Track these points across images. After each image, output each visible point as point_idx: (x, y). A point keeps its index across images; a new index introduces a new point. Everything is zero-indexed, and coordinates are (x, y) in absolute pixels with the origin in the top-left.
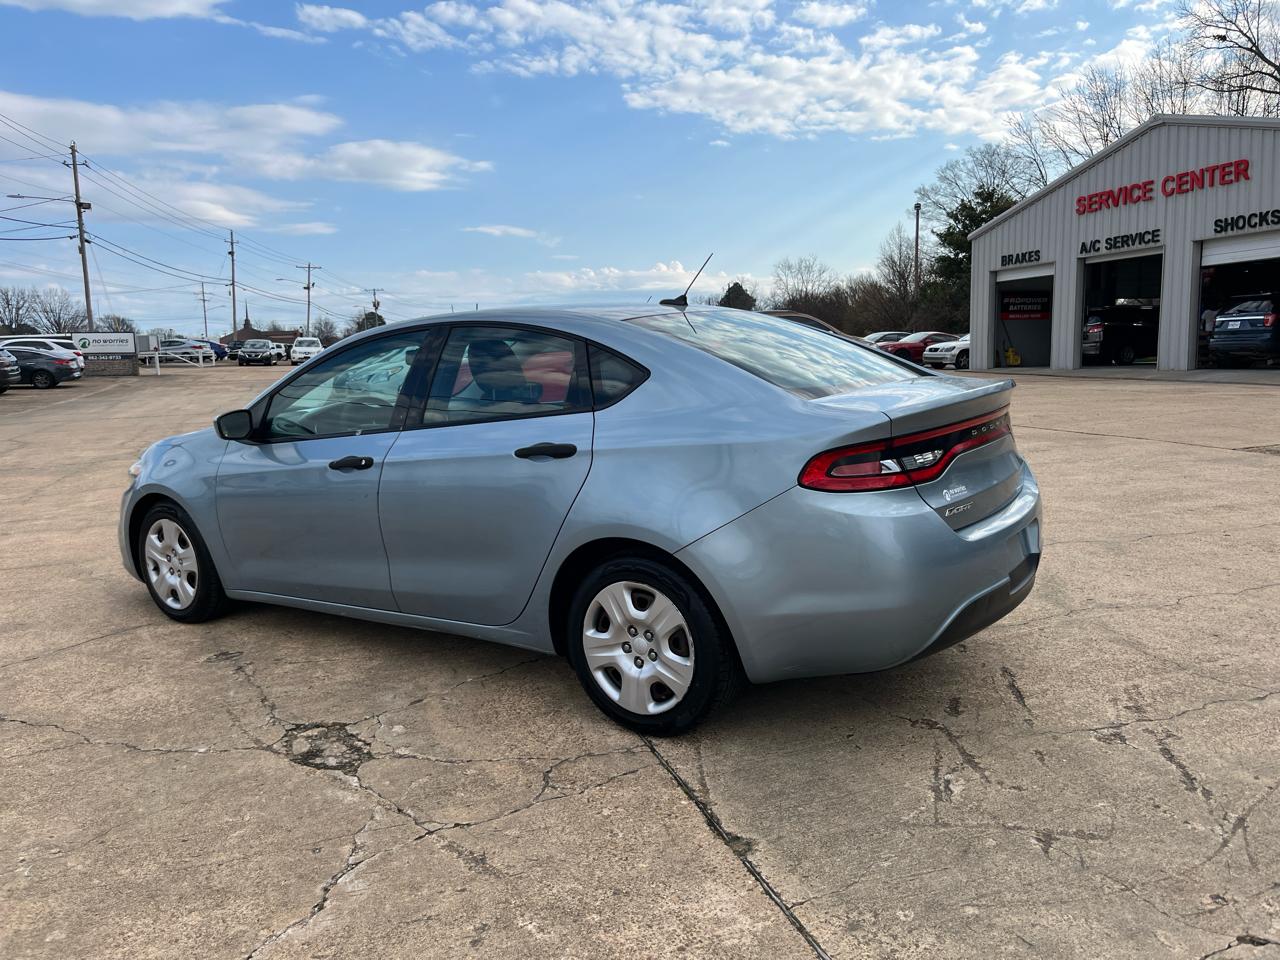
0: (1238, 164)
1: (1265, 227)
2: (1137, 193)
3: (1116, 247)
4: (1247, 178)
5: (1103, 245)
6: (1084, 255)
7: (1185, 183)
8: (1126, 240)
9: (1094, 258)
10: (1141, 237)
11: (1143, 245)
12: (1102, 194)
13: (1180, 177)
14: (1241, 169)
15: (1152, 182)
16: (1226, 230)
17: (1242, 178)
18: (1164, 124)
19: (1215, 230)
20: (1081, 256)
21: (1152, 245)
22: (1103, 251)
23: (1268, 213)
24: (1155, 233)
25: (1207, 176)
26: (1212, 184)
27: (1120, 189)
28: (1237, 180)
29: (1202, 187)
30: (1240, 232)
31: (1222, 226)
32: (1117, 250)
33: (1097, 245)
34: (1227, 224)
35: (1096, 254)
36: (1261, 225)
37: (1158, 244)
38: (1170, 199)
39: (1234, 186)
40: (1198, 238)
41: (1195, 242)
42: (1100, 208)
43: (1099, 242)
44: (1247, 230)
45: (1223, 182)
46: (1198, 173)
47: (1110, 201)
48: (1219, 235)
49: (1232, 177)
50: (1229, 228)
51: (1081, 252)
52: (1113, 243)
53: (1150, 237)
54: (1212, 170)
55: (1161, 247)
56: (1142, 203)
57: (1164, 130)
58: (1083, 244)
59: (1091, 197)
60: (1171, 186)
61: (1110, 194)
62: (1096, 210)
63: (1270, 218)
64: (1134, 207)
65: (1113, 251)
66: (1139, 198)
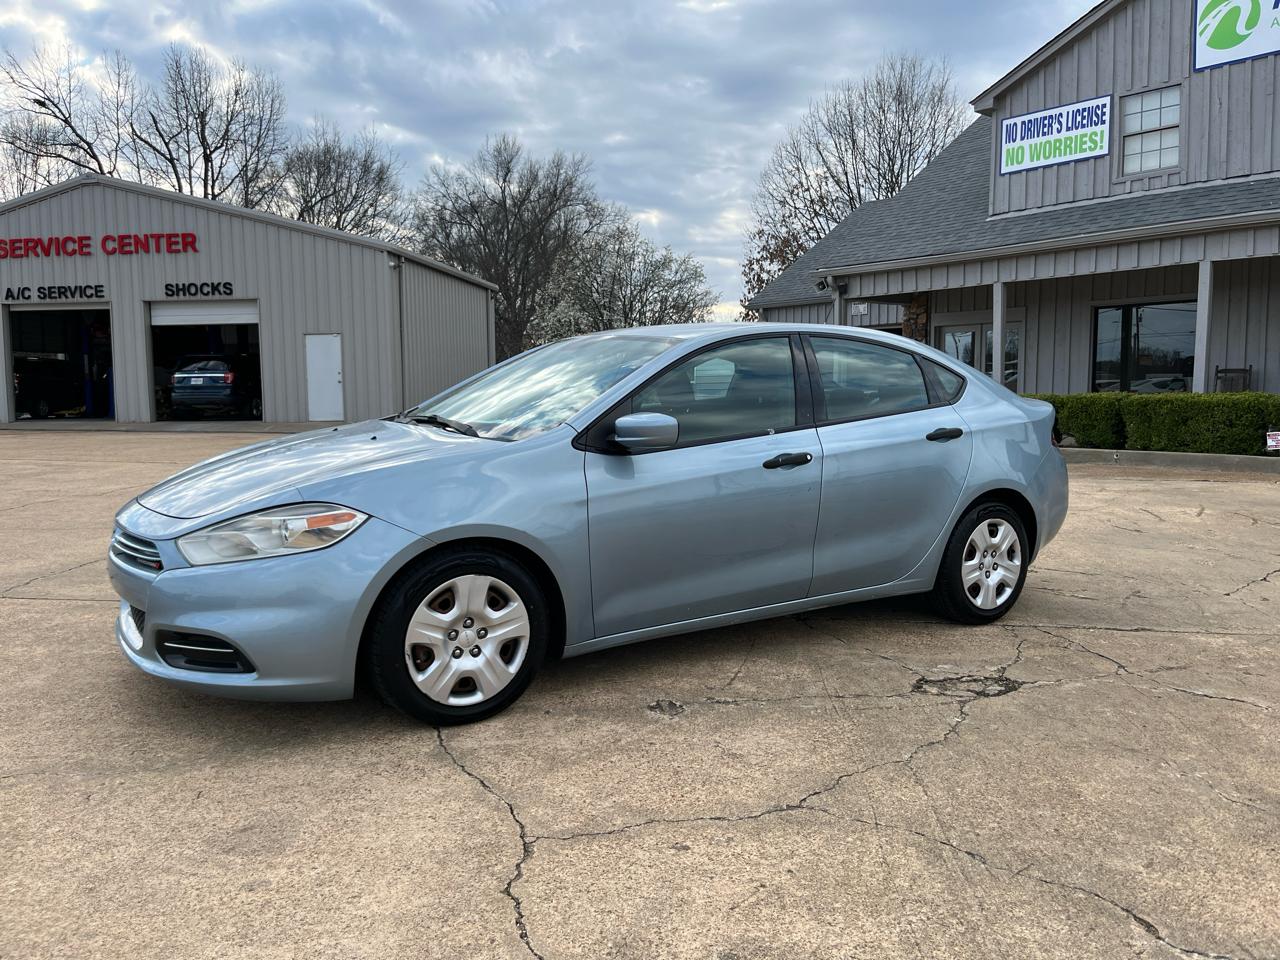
0: (184, 236)
1: (217, 296)
2: (71, 247)
3: (50, 297)
4: (195, 250)
5: (34, 294)
6: (10, 301)
7: (125, 245)
8: (63, 291)
9: (20, 305)
10: (82, 291)
11: (85, 299)
12: (27, 241)
13: (122, 238)
14: (189, 242)
15: (89, 238)
16: (178, 295)
17: (189, 249)
18: (98, 184)
19: (167, 294)
20: (6, 302)
21: (94, 299)
22: (35, 298)
23: (219, 284)
24: (98, 289)
25: (152, 243)
26: (158, 250)
27: (50, 240)
28: (185, 250)
29: (147, 251)
30: (192, 298)
31: (172, 290)
32: (54, 301)
33: (27, 294)
34: (178, 290)
35: (26, 301)
36: (213, 294)
37: (102, 300)
38: (111, 257)
39: (182, 255)
40: (147, 299)
41: (145, 302)
42: (27, 256)
43: (29, 290)
44: (199, 296)
45: (170, 251)
46: (142, 237)
47: (39, 250)
48: (170, 298)
49: (180, 247)
50: (181, 293)
51: (7, 298)
52: (46, 293)
53: (93, 291)
54: (158, 237)
55: (107, 303)
56: (78, 256)
57: (98, 190)
58: (9, 290)
59: (13, 242)
60: (110, 245)
61: (39, 242)
62: (21, 256)
63: (222, 289)
64: (69, 260)
65: (48, 300)
66: (74, 252)
